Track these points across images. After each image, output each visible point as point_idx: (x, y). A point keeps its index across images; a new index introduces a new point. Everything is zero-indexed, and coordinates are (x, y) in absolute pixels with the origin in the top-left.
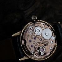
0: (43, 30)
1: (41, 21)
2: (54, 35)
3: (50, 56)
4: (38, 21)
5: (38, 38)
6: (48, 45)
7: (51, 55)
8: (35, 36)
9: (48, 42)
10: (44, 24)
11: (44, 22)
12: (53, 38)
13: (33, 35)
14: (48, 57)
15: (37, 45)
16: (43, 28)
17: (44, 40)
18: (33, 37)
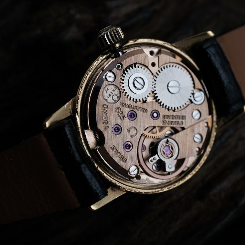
0: (155, 76)
1: (140, 41)
2: (198, 85)
3: (198, 167)
4: (131, 42)
5: (145, 110)
6: (183, 129)
8: (129, 106)
9: (184, 117)
10: (156, 50)
11: (153, 41)
12: (200, 97)
13: (123, 104)
14: (194, 172)
15: (146, 137)
16: (155, 70)
17: (167, 113)
18: (126, 111)
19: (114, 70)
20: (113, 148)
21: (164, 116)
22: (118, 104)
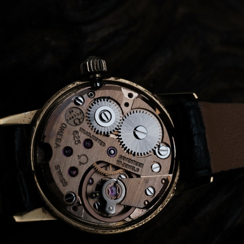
0: (124, 116)
1: (122, 80)
2: (167, 139)
4: (112, 79)
5: (103, 144)
6: (138, 176)
7: (149, 219)
8: (88, 134)
9: (141, 165)
10: (135, 95)
11: (134, 85)
12: (165, 152)
13: (82, 130)
15: (97, 171)
16: (126, 110)
17: (125, 154)
18: (83, 137)
19: (85, 96)
20: (58, 167)
21: (121, 157)
22: (77, 128)
